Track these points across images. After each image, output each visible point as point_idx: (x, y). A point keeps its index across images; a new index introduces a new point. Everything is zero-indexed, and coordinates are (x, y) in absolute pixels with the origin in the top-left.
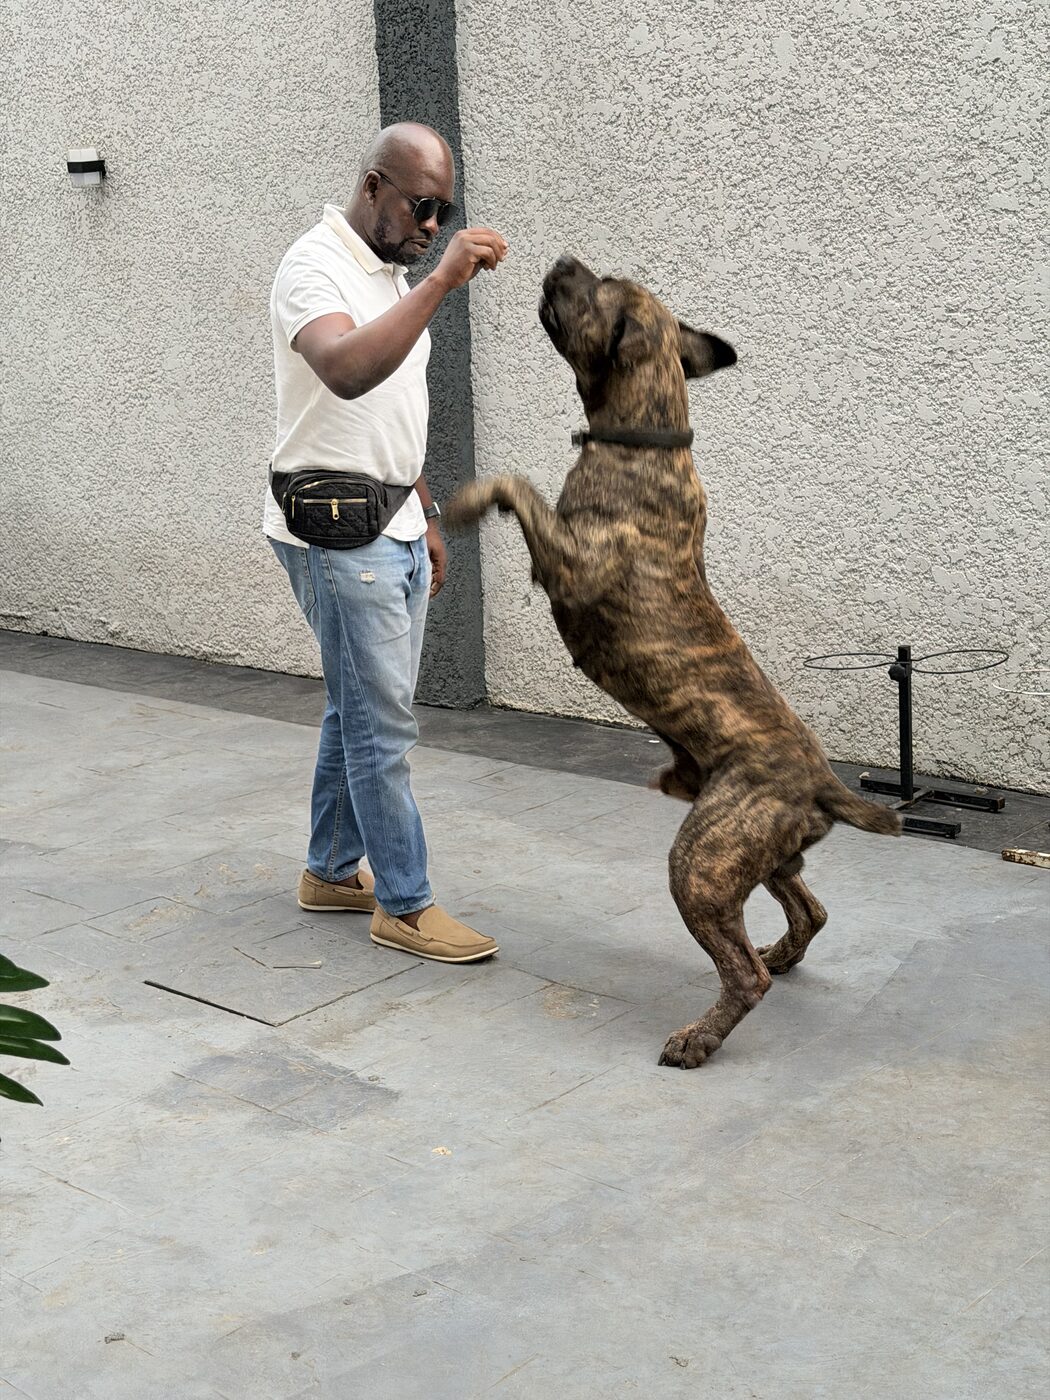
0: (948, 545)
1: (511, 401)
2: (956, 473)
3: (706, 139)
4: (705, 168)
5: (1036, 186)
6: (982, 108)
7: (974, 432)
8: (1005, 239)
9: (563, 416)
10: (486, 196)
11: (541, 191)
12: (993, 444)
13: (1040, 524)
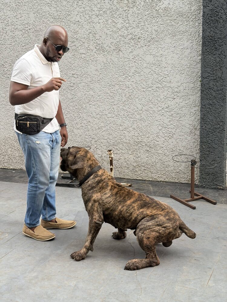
0: (76, 125)
2: (77, 109)
3: (15, 36)
4: (16, 42)
5: (89, 48)
6: (76, 31)
7: (80, 100)
8: (83, 60)
12: (84, 103)
13: (95, 119)
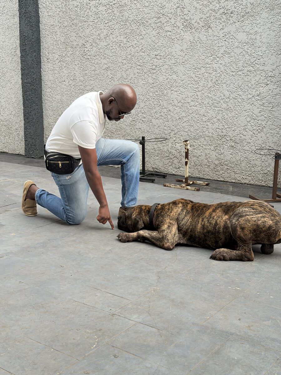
0: (155, 114)
1: (51, 78)
2: (157, 96)
3: (99, 12)
4: (99, 19)
5: (175, 25)
6: (163, 6)
7: (161, 86)
8: (168, 38)
9: (64, 82)
10: (45, 25)
11: (59, 24)
12: (165, 89)
13: (176, 108)
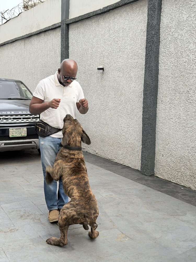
1: (163, 116)
9: (172, 119)
10: (162, 76)
11: (171, 75)
